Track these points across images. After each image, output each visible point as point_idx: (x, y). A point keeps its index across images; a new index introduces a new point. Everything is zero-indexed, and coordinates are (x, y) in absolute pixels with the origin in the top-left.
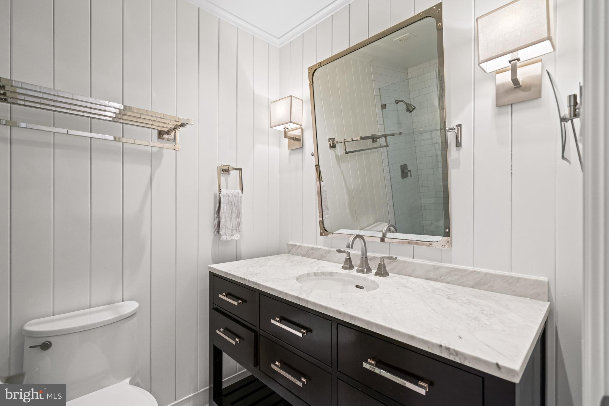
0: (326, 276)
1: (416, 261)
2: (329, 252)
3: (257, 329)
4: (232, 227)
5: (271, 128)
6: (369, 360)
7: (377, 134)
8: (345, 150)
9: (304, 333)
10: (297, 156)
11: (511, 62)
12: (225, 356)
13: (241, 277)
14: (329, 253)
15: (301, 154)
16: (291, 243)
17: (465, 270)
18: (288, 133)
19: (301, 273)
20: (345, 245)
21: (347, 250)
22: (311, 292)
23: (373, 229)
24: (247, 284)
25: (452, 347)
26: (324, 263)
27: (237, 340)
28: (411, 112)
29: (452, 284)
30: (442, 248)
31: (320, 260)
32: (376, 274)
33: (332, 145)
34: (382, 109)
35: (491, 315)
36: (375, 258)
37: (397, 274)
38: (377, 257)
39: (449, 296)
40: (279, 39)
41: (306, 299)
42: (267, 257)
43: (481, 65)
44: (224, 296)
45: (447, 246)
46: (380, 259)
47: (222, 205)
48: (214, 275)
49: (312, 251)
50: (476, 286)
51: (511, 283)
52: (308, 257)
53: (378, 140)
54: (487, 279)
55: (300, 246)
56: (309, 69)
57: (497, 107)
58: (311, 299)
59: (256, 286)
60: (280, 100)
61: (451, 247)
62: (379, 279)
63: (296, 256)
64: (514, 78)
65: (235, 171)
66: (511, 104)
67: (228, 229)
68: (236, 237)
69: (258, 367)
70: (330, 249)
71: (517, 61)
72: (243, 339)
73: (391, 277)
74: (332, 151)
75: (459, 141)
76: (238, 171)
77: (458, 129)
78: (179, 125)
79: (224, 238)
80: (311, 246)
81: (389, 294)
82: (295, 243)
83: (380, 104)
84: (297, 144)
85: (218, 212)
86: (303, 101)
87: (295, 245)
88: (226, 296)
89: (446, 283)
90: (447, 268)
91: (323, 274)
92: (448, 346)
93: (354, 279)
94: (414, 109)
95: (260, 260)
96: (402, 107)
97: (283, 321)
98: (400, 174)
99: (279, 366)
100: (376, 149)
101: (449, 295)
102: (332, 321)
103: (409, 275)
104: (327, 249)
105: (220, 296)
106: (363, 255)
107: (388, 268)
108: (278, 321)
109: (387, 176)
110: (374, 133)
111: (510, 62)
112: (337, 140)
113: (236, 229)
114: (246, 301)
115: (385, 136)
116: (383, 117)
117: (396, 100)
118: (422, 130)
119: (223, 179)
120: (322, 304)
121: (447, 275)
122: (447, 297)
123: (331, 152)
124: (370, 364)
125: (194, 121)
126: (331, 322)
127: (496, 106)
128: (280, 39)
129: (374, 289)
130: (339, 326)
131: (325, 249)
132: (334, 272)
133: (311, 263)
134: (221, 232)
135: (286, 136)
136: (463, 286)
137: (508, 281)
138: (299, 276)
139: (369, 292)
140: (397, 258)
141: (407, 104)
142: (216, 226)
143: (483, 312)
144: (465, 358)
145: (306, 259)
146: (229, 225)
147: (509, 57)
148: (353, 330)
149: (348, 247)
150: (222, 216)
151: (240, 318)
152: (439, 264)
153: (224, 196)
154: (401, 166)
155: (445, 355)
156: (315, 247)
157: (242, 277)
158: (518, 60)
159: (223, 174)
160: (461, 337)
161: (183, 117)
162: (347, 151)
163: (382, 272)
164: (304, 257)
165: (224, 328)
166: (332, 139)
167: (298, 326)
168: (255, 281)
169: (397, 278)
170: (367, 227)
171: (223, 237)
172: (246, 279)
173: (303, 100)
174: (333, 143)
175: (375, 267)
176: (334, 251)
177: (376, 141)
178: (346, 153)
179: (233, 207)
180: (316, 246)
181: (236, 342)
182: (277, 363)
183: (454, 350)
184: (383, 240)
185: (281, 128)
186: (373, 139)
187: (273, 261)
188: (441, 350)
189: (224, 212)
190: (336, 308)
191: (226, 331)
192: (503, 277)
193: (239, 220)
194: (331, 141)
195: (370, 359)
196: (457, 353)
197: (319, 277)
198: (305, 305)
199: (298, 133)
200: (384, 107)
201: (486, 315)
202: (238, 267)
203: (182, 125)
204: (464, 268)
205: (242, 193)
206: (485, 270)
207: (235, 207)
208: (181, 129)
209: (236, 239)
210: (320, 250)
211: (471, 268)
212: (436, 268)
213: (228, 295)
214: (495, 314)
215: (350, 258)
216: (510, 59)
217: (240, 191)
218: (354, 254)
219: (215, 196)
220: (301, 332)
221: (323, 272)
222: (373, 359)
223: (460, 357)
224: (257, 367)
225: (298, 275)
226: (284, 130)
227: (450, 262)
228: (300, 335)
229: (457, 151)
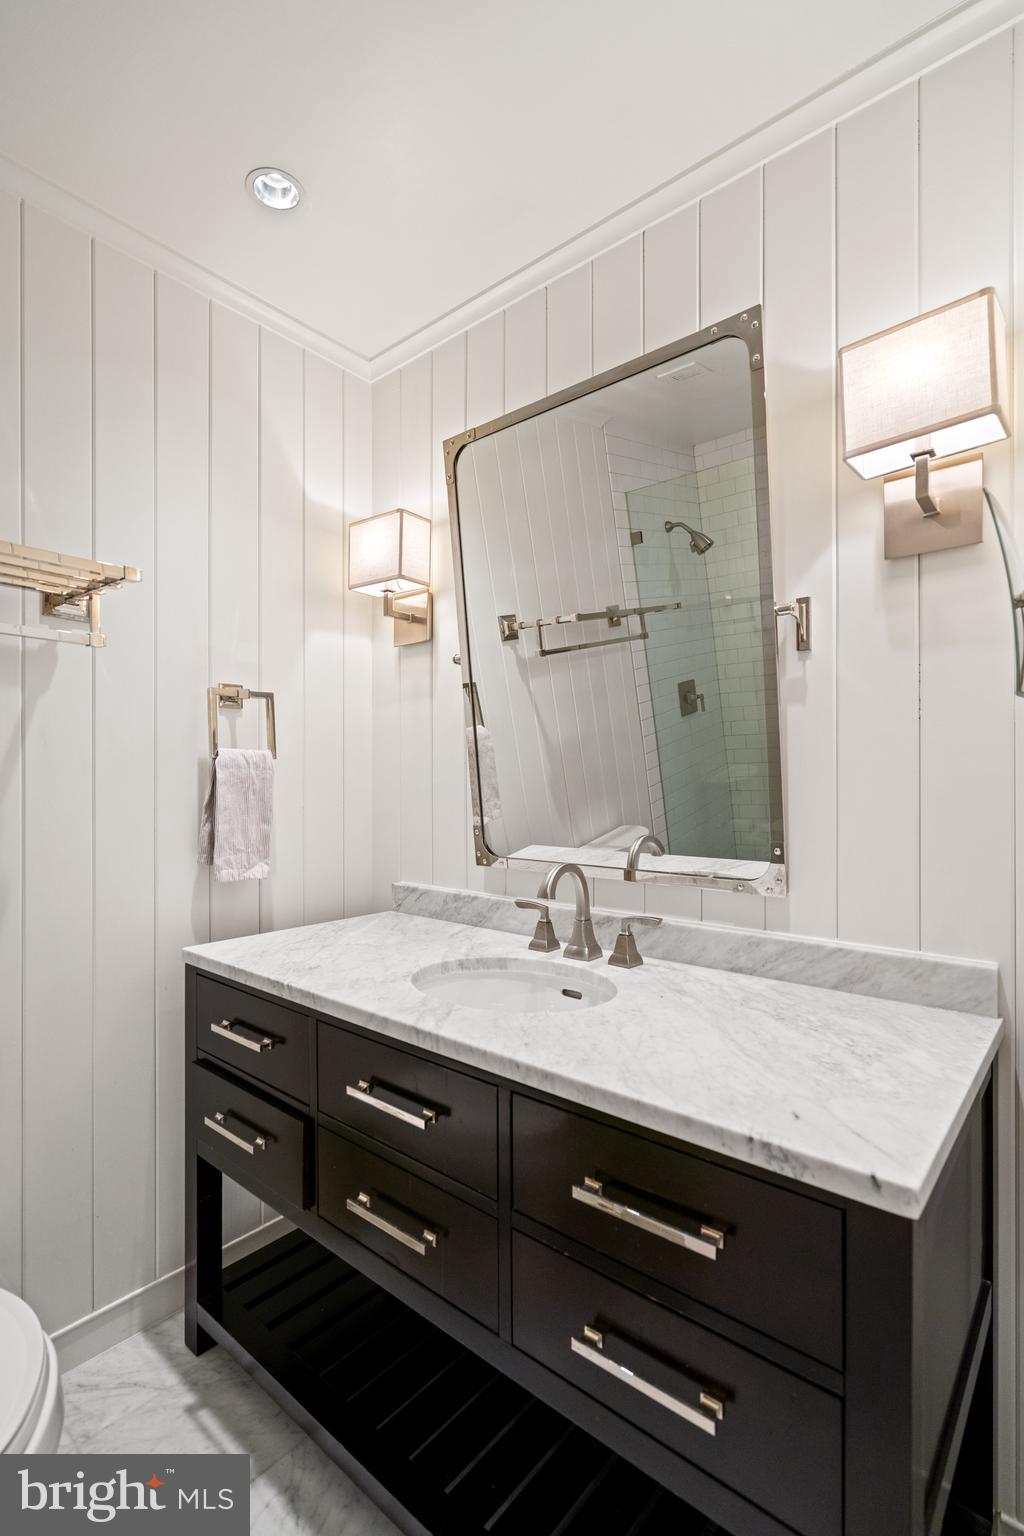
0: (488, 968)
1: (709, 926)
2: (498, 905)
3: (312, 1111)
4: (247, 847)
5: (350, 589)
6: (588, 1181)
7: (622, 608)
8: (541, 647)
9: (431, 1119)
10: (418, 663)
11: (916, 459)
12: (229, 1184)
13: (268, 979)
14: (498, 908)
15: (427, 658)
16: (403, 883)
17: (819, 948)
18: (395, 602)
19: (424, 963)
20: (537, 889)
21: (542, 902)
22: (448, 1014)
23: (611, 844)
24: (286, 996)
25: (775, 1141)
26: (484, 935)
27: (260, 1141)
28: (702, 552)
29: (789, 981)
30: (767, 895)
31: (476, 926)
32: (613, 961)
33: (507, 633)
34: (633, 544)
35: (869, 1056)
36: (609, 920)
37: (663, 958)
38: (614, 918)
39: (780, 1011)
40: (371, 359)
41: (435, 1031)
42: (341, 922)
43: (849, 460)
44: (225, 1027)
45: (777, 889)
46: (620, 924)
47: (220, 790)
48: (198, 974)
49: (455, 905)
50: (844, 984)
51: (920, 975)
52: (447, 920)
53: (623, 620)
54: (866, 968)
55: (426, 892)
56: (445, 443)
57: (887, 562)
58: (446, 1032)
59: (308, 1001)
60: (373, 518)
61: (788, 892)
62: (618, 973)
63: (416, 917)
64: (924, 495)
65: (254, 701)
66: (919, 555)
67: (236, 851)
68: (259, 870)
69: (314, 1208)
70: (501, 898)
71: (927, 456)
72: (276, 1139)
73: (647, 967)
74: (509, 648)
75: (805, 637)
76: (264, 701)
77: (801, 609)
78: (100, 582)
79: (225, 874)
80: (452, 890)
81: (640, 1011)
82: (412, 884)
83: (629, 532)
84: (419, 633)
85: (211, 806)
86: (433, 524)
87: (414, 890)
88: (231, 1027)
89: (777, 979)
90: (777, 942)
91: (482, 963)
92: (766, 1139)
93: (559, 974)
94: (710, 545)
95: (321, 930)
96: (682, 538)
97: (377, 1089)
98: (677, 704)
99: (368, 1205)
100: (619, 645)
101: (781, 1008)
102: (497, 1086)
103: (690, 963)
104: (494, 898)
105: (215, 1028)
106: (579, 913)
107: (640, 947)
108: (364, 1091)
109: (646, 710)
110: (614, 604)
111: (914, 457)
112: (520, 619)
113: (259, 851)
114: (282, 1041)
115: (641, 612)
116: (635, 564)
117: (667, 523)
118: (728, 597)
119: (223, 721)
120: (475, 1043)
121: (777, 959)
122: (774, 1013)
123: (506, 649)
124: (590, 1190)
125: (141, 572)
126: (495, 1088)
127: (886, 558)
128: (372, 362)
129: (607, 998)
130: (516, 1098)
131: (488, 900)
132: (510, 959)
133: (452, 936)
134: (217, 861)
135: (388, 610)
136: (814, 985)
137: (913, 971)
138: (421, 970)
139: (592, 1009)
140: (661, 920)
141: (692, 533)
142: (206, 844)
143: (852, 1048)
144: (805, 1167)
145: (440, 923)
146: (238, 840)
147: (913, 445)
148: (549, 1108)
149: (544, 895)
150: (220, 817)
151: (267, 1084)
152: (759, 933)
153: (226, 766)
154: (681, 685)
155: (758, 1160)
156: (463, 894)
157: (272, 977)
158: (931, 453)
159: (224, 706)
160: (797, 1113)
161: (109, 562)
162: (547, 648)
163: (627, 955)
164: (437, 918)
165: (225, 1110)
166: (510, 618)
167: (414, 1100)
168: (306, 989)
169: (661, 969)
170: (595, 838)
171: (224, 872)
172: (282, 985)
173: (434, 521)
174: (511, 628)
175: (611, 943)
176: (509, 904)
177: (618, 623)
178: (544, 653)
179: (251, 793)
180: (465, 892)
181: (257, 1147)
182: (363, 1198)
183: (780, 1149)
184: (629, 875)
185: (376, 591)
186: (611, 619)
187: (358, 933)
188: (751, 1150)
189: (226, 809)
190: (507, 1054)
191: (232, 1120)
192: (902, 963)
193: (265, 827)
194: (506, 623)
195: (590, 1177)
196: (786, 1156)
197: (472, 971)
198: (432, 1047)
199: (419, 602)
200: (637, 538)
201: (860, 1056)
202: (263, 952)
203: (107, 582)
204: (817, 943)
205: (275, 756)
206: (863, 945)
207: (254, 794)
208: (106, 590)
209: (259, 877)
210: (475, 903)
211: (831, 943)
212: (754, 943)
213: (237, 1025)
214: (880, 1053)
215: (549, 923)
216: (915, 451)
217: (268, 753)
218: (559, 910)
219: (201, 764)
220: (422, 1117)
221: (481, 960)
222: (596, 1177)
223: (794, 1163)
224: (312, 1208)
225: (418, 969)
226: (383, 594)
227: (786, 929)
228: (420, 1123)
229: (800, 659)
